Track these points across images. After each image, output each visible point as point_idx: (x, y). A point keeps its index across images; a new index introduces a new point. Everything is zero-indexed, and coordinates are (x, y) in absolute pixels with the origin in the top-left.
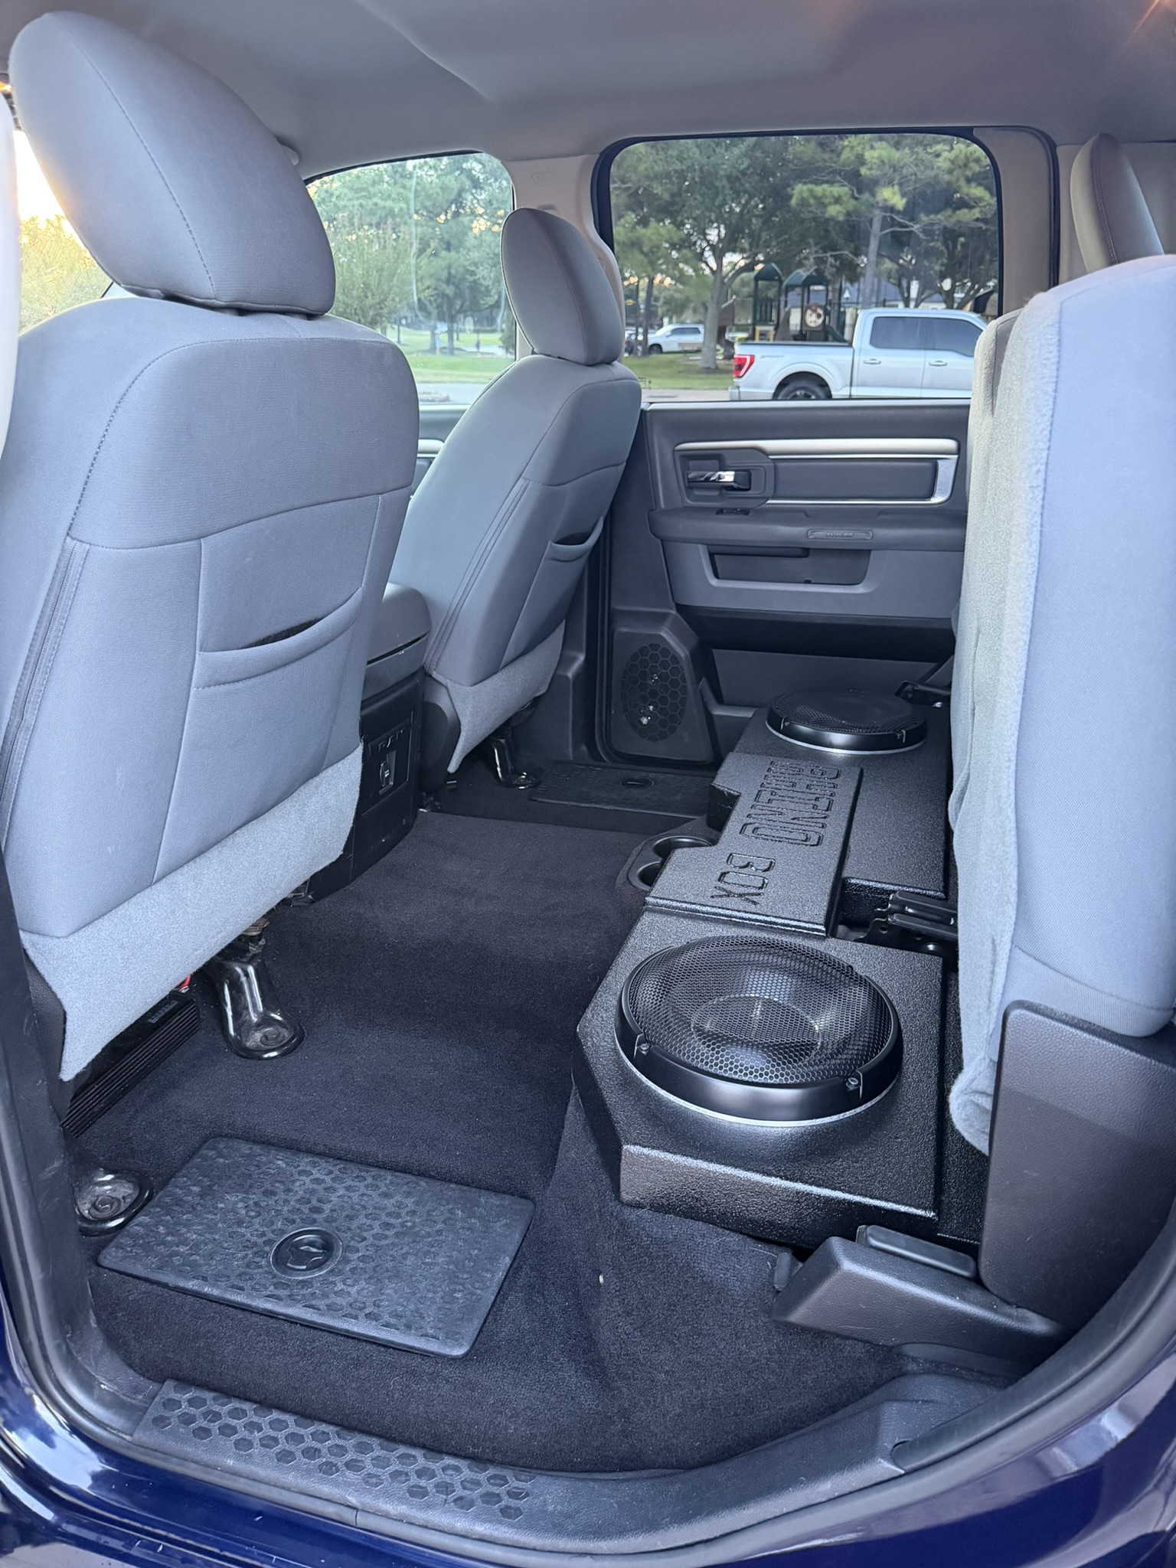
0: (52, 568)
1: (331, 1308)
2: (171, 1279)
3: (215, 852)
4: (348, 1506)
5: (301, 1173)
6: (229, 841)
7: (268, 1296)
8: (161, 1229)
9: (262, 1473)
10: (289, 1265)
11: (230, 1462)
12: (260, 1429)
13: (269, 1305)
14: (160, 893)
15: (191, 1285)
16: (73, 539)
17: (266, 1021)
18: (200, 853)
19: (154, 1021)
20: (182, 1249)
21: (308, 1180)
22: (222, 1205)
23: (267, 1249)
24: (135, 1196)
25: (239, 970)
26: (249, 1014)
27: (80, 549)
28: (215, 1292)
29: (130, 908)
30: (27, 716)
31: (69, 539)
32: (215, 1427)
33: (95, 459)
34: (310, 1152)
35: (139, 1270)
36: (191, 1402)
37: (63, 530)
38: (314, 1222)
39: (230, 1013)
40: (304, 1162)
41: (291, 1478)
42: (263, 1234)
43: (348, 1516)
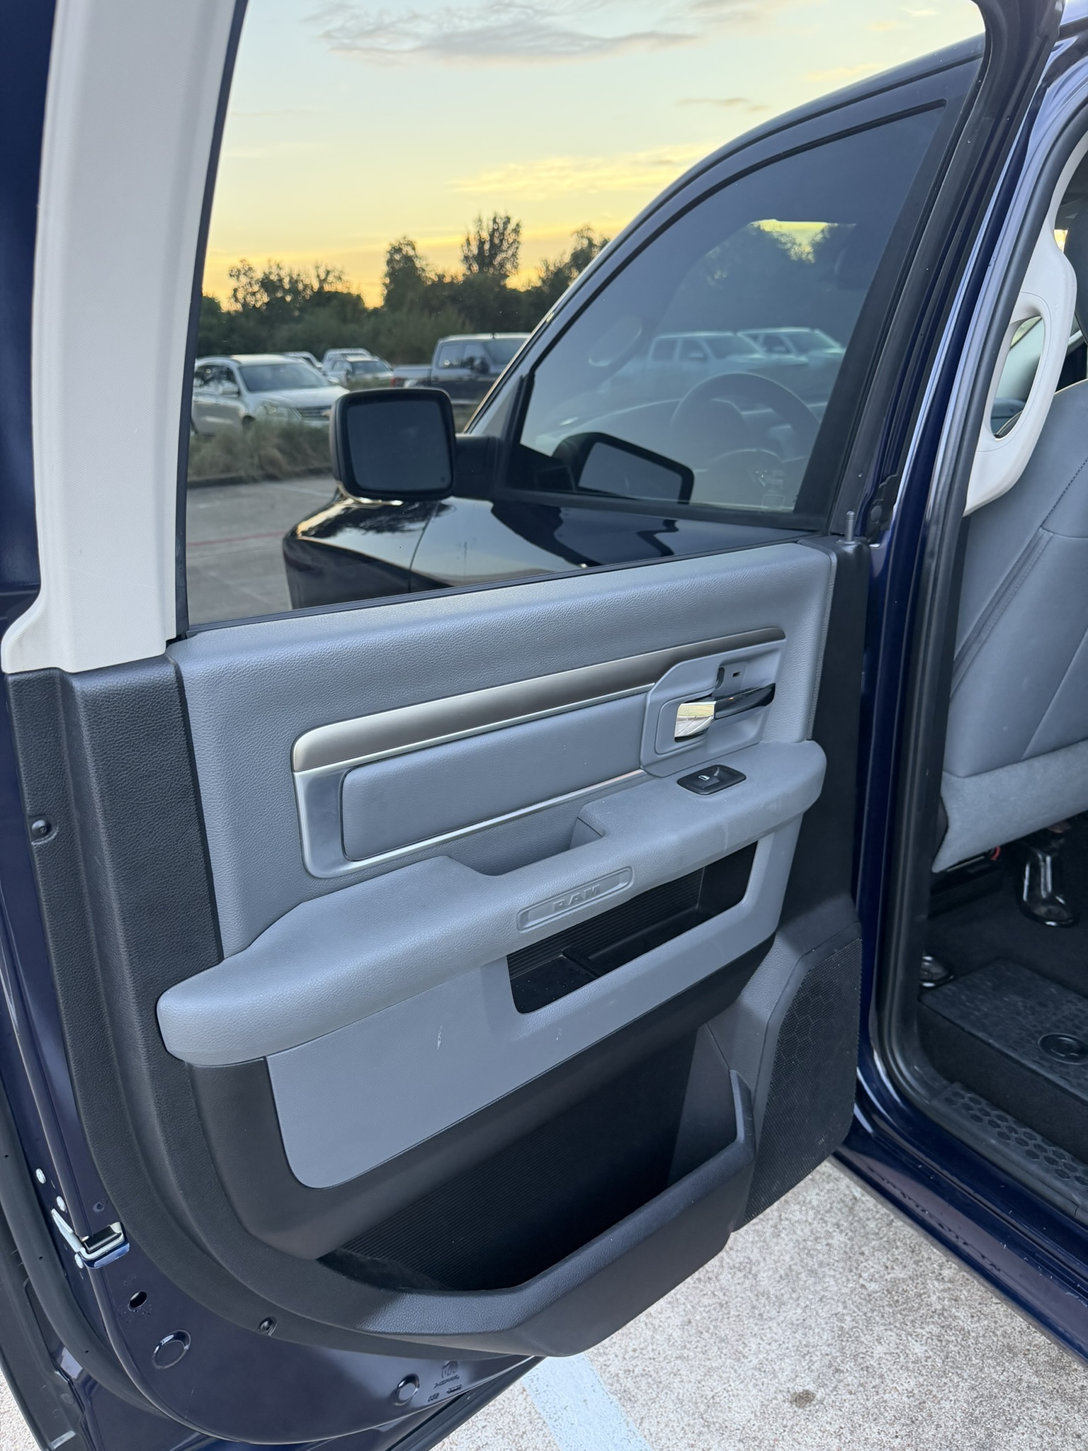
0: (1025, 546)
1: (1080, 1086)
2: (968, 1027)
3: (1062, 753)
4: (1073, 1203)
5: (1068, 1001)
6: (1073, 748)
7: (1035, 1061)
8: (963, 997)
9: (1014, 1156)
10: (1052, 1050)
11: (993, 1142)
12: (1016, 1133)
13: (1034, 1067)
14: (1020, 770)
15: (980, 1035)
16: (1044, 529)
17: (1051, 900)
18: (1054, 750)
19: (972, 871)
20: (977, 1013)
21: (1073, 1008)
22: (1006, 999)
23: (1037, 1035)
24: (944, 975)
25: (1040, 856)
26: (1040, 890)
27: (1046, 535)
28: (997, 1045)
29: (1002, 774)
30: (982, 634)
31: (1041, 529)
32: (986, 1119)
33: (1072, 481)
34: (1075, 991)
35: (947, 1013)
36: (971, 1099)
37: (1039, 523)
38: (1074, 1033)
39: (1026, 883)
40: (1072, 996)
41: (1033, 1168)
42: (1035, 1026)
43: (1071, 1209)
